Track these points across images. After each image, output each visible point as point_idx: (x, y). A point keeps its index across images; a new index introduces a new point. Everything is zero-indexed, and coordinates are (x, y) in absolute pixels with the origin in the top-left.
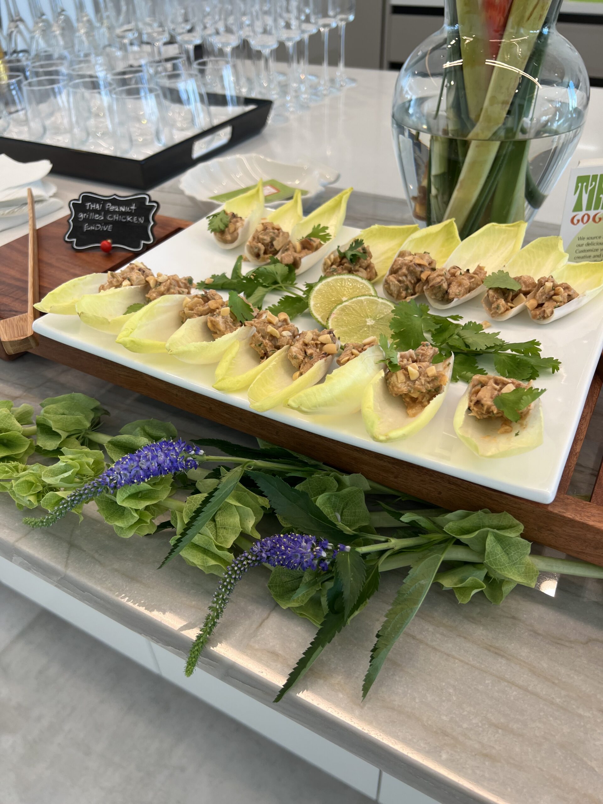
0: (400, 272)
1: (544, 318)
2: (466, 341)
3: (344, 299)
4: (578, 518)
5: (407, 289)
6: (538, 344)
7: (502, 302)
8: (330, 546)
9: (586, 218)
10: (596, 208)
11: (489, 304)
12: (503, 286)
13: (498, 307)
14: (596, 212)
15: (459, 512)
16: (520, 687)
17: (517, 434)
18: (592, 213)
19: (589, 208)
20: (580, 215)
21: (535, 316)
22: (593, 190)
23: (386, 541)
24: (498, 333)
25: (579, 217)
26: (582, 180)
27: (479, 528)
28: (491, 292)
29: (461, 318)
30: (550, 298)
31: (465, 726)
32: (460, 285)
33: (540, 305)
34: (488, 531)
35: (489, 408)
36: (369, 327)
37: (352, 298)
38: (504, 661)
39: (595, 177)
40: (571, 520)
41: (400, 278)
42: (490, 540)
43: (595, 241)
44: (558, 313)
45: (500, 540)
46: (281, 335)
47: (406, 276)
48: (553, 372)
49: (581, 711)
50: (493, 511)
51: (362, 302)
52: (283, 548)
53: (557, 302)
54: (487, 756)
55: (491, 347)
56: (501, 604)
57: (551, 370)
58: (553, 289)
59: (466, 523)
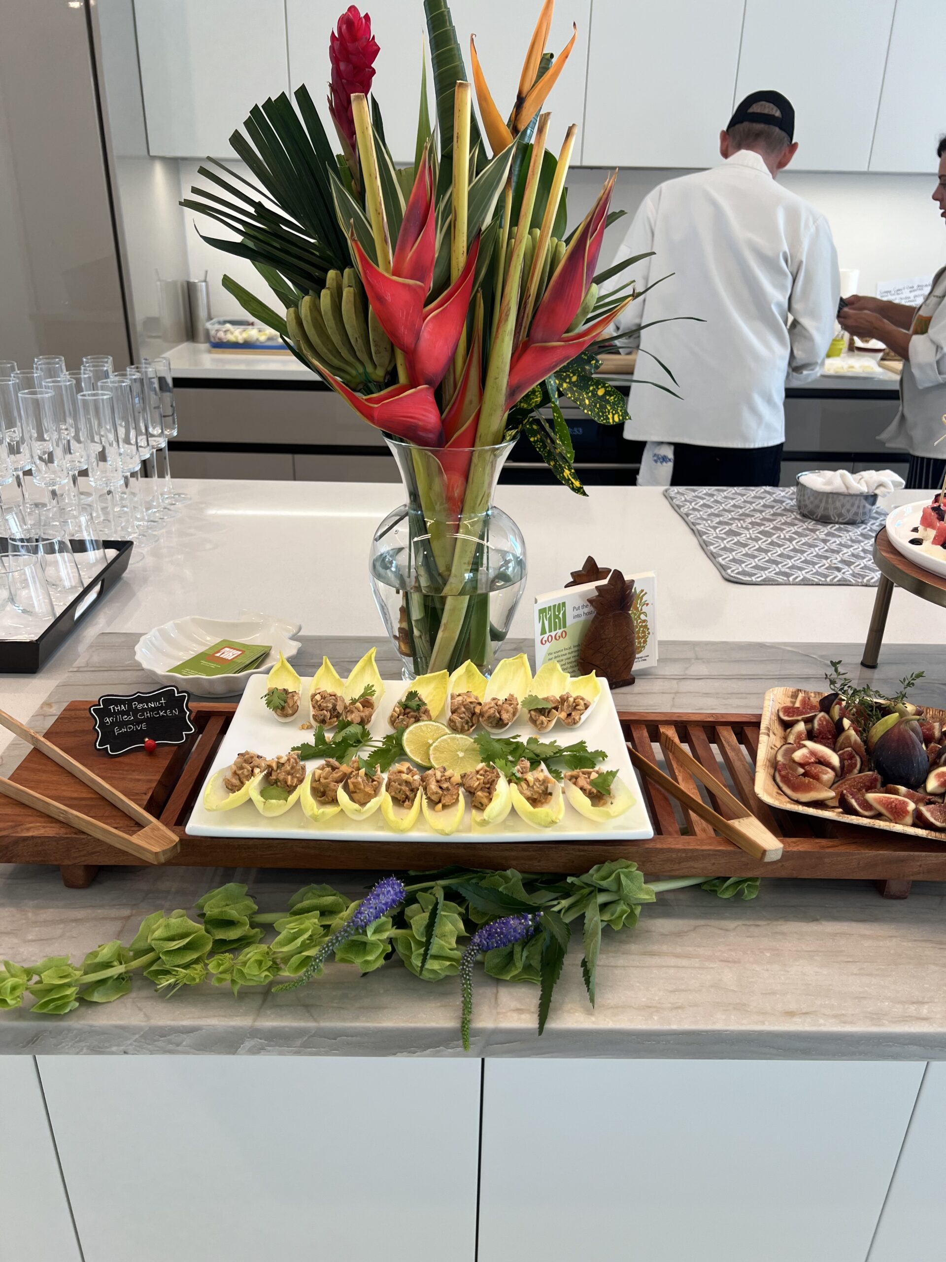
0: (459, 711)
1: (575, 723)
2: (535, 752)
3: (430, 741)
4: (665, 846)
5: (467, 723)
6: (585, 743)
7: (543, 718)
8: (530, 916)
9: (550, 638)
10: (555, 630)
11: (533, 721)
12: (540, 707)
13: (542, 723)
14: (556, 632)
15: (595, 867)
16: (674, 967)
17: (612, 803)
18: (553, 633)
19: (550, 631)
20: (546, 636)
21: (568, 724)
22: (550, 617)
23: (559, 903)
24: (555, 742)
25: (546, 639)
26: (542, 611)
27: (613, 872)
28: (532, 713)
29: (519, 736)
30: (575, 708)
31: (657, 998)
32: (507, 712)
33: (569, 715)
34: (619, 872)
35: (590, 790)
36: (462, 758)
37: (437, 739)
38: (657, 957)
39: (550, 607)
40: (661, 849)
41: (462, 716)
42: (622, 877)
43: (560, 654)
44: (583, 717)
45: (627, 876)
46: (414, 780)
47: (464, 713)
48: (604, 759)
49: (712, 965)
50: (613, 861)
51: (445, 740)
52: (499, 930)
53: (579, 710)
54: (677, 1008)
55: (557, 753)
56: (637, 926)
57: (601, 759)
58: (574, 702)
59: (603, 872)
